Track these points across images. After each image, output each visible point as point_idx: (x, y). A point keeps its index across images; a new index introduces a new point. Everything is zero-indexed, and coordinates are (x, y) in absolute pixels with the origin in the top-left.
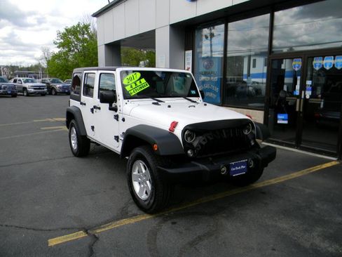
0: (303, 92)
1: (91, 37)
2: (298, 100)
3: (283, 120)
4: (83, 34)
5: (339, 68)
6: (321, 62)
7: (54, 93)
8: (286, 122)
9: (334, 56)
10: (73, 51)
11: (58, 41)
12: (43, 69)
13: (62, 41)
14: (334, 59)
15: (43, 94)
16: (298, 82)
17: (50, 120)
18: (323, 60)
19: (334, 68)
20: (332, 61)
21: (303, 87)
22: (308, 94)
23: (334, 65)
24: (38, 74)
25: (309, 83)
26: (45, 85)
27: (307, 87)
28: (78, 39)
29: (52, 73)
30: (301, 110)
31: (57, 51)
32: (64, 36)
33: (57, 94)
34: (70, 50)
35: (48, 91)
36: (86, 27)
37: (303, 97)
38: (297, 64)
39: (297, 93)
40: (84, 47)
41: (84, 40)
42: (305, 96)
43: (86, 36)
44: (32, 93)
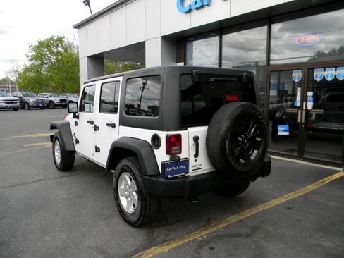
0: (304, 103)
1: (66, 50)
2: (300, 111)
3: (284, 131)
4: (57, 47)
5: (341, 79)
6: (322, 73)
7: (27, 107)
8: (287, 133)
9: (336, 67)
10: (46, 64)
11: (30, 54)
12: (12, 82)
13: (34, 53)
14: (336, 70)
15: (15, 109)
16: (299, 93)
17: (30, 135)
18: (324, 71)
19: (335, 79)
20: (334, 73)
21: (304, 99)
22: (310, 105)
23: (335, 76)
24: (6, 87)
25: (310, 94)
26: (17, 98)
27: (309, 98)
28: (52, 52)
29: (23, 87)
30: (303, 121)
31: (29, 64)
32: (37, 49)
33: (30, 108)
34: (43, 63)
35: (21, 105)
36: (60, 40)
37: (304, 108)
38: (297, 76)
39: (298, 104)
40: (58, 60)
41: (58, 53)
42: (306, 107)
43: (60, 49)
44: (3, 108)
